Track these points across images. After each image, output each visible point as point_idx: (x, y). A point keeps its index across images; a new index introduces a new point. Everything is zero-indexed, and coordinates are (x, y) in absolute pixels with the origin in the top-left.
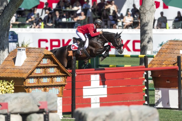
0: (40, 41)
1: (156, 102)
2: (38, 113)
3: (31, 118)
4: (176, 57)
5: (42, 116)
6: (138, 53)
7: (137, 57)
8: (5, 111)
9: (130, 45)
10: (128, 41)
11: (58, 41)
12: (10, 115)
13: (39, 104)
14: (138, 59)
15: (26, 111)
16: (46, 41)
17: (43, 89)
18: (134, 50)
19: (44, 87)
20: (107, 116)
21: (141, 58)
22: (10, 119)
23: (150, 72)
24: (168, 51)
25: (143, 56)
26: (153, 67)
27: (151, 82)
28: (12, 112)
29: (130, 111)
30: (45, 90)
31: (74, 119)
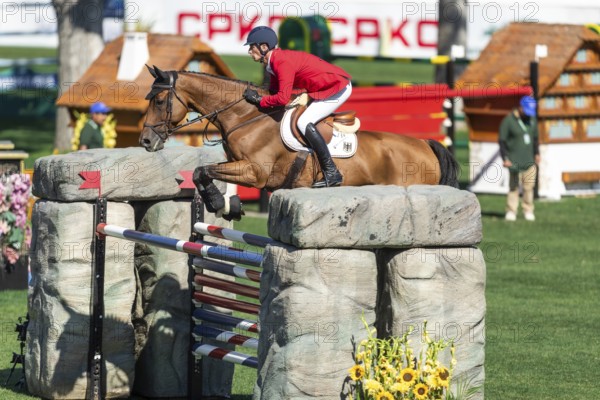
0: (182, 16)
1: (472, 177)
2: (176, 198)
3: (158, 211)
4: (526, 64)
5: (186, 206)
6: (431, 54)
7: (427, 62)
8: (94, 194)
9: (409, 33)
10: (405, 23)
11: (227, 17)
12: (105, 203)
13: (180, 177)
14: (430, 69)
15: (147, 192)
16: (196, 16)
17: (187, 139)
18: (421, 44)
19: (191, 133)
20: (351, 211)
21: (438, 67)
22: (104, 212)
23: (459, 103)
24: (508, 47)
25: (443, 60)
26: (468, 89)
27: (461, 126)
28: (110, 196)
29: (408, 198)
30: (194, 143)
31: (266, 216)
